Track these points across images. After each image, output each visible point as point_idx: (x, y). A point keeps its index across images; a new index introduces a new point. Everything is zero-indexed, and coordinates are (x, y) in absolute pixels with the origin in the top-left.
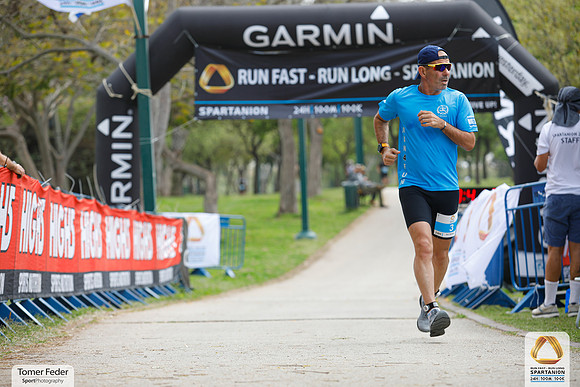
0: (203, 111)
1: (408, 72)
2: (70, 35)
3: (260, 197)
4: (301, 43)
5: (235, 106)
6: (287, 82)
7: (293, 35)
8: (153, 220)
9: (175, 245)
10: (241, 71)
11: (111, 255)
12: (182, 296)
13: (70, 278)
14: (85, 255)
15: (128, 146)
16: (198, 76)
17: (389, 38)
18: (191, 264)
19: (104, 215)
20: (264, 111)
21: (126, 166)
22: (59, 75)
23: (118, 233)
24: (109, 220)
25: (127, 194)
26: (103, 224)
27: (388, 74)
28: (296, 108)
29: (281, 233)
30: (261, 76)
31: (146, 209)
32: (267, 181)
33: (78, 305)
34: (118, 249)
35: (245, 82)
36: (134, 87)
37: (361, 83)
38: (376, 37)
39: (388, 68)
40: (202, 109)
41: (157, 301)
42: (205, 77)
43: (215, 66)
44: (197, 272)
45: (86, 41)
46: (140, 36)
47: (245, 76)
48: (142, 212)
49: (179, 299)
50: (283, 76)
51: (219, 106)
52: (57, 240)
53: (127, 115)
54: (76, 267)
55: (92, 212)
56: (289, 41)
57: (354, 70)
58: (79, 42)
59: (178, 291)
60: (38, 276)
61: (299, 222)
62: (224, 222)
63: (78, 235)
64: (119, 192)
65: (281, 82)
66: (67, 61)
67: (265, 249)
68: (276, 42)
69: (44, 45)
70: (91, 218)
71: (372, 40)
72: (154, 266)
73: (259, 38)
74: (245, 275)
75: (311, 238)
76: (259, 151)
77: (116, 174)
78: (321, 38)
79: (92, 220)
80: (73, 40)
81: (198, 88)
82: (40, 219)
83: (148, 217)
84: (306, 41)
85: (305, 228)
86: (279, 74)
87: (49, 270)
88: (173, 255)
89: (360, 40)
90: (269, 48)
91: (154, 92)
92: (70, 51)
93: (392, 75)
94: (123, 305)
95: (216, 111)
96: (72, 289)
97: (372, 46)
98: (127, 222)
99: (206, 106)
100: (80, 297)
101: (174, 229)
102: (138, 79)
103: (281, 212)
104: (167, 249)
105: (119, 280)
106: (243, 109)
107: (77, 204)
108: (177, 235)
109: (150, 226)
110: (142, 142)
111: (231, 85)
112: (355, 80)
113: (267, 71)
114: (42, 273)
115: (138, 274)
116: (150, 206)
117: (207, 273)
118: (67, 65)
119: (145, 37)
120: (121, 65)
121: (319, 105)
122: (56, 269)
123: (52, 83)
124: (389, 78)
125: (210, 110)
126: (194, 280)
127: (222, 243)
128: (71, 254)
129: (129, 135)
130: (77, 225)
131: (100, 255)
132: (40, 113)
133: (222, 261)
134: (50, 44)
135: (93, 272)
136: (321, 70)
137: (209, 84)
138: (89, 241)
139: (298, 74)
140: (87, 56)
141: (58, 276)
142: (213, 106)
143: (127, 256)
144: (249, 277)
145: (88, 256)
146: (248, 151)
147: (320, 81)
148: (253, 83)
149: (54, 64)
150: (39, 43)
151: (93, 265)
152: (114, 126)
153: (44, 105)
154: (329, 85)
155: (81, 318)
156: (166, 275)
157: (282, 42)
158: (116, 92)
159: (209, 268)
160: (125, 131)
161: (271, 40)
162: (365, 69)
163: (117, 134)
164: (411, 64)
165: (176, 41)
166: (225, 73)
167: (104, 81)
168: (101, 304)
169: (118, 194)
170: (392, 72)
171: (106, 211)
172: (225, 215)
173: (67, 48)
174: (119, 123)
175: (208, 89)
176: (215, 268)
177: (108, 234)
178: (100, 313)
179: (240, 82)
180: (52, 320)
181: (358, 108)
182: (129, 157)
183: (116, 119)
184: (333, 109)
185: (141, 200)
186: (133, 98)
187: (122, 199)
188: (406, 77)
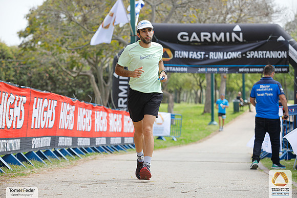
4: (202, 40)
5: (173, 67)
6: (196, 58)
7: (199, 37)
13: (88, 139)
15: (126, 83)
17: (241, 39)
20: (185, 69)
21: (125, 91)
23: (116, 120)
24: (111, 115)
25: (125, 104)
26: (108, 117)
27: (240, 55)
30: (185, 54)
35: (178, 57)
37: (228, 59)
43: (165, 49)
44: (160, 138)
47: (177, 54)
52: (81, 123)
54: (91, 135)
56: (197, 39)
57: (225, 53)
60: (70, 139)
62: (173, 116)
63: (93, 121)
64: (122, 102)
65: (193, 57)
67: (194, 129)
68: (192, 39)
70: (101, 114)
71: (233, 40)
73: (184, 37)
74: (181, 140)
77: (120, 95)
78: (211, 38)
82: (72, 115)
84: (205, 40)
85: (213, 120)
86: (192, 54)
87: (76, 136)
89: (228, 40)
90: (189, 41)
94: (114, 152)
96: (89, 144)
97: (233, 42)
98: (120, 116)
100: (93, 148)
103: (204, 112)
105: (116, 141)
106: (176, 68)
107: (93, 108)
111: (172, 57)
112: (225, 58)
113: (187, 52)
114: (72, 137)
115: (126, 138)
117: (163, 138)
119: (135, 35)
121: (209, 67)
122: (80, 136)
123: (103, 53)
128: (89, 130)
129: (126, 78)
130: (93, 117)
131: (105, 130)
132: (99, 66)
135: (101, 137)
136: (211, 53)
138: (99, 124)
139: (201, 54)
140: (118, 42)
141: (82, 139)
143: (120, 130)
145: (98, 130)
147: (210, 58)
148: (181, 57)
151: (101, 134)
154: (214, 59)
157: (194, 40)
161: (190, 39)
162: (230, 53)
164: (250, 51)
166: (169, 52)
167: (117, 54)
169: (121, 104)
171: (109, 111)
176: (167, 136)
177: (111, 121)
179: (175, 56)
181: (226, 70)
182: (126, 87)
184: (216, 70)
187: (123, 105)
188: (248, 57)
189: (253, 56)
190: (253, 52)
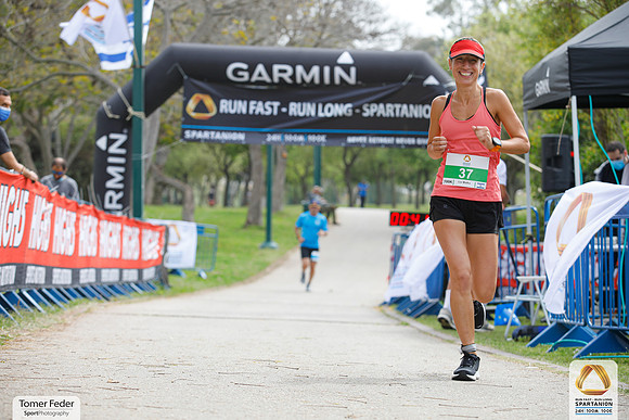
0: (188, 134)
1: (367, 110)
2: (75, 61)
3: (228, 210)
4: (276, 80)
5: (216, 131)
6: (263, 112)
7: (270, 73)
8: (141, 225)
9: (158, 247)
10: (223, 102)
11: (103, 254)
12: (161, 292)
13: (69, 272)
14: (82, 253)
15: (122, 161)
16: (185, 104)
17: (352, 80)
18: (170, 265)
19: (99, 219)
20: (241, 137)
21: (120, 178)
22: (63, 94)
23: (111, 235)
24: (104, 224)
25: (118, 202)
26: (98, 227)
27: (350, 111)
28: (269, 136)
29: (247, 242)
30: (240, 107)
31: (135, 216)
32: (235, 196)
33: (75, 296)
34: (110, 250)
35: (226, 111)
36: (130, 110)
37: (326, 118)
38: (341, 79)
39: (349, 105)
40: (187, 133)
41: (141, 296)
42: (192, 105)
43: (201, 96)
44: (174, 272)
45: (89, 67)
46: (138, 66)
47: (226, 106)
48: (132, 218)
49: (159, 295)
50: (259, 108)
51: (203, 130)
52: (60, 239)
53: (122, 133)
54: (73, 263)
55: (90, 217)
56: (266, 78)
57: (320, 106)
58: (83, 67)
59: (158, 288)
60: (43, 270)
61: (263, 234)
62: (200, 230)
63: (77, 236)
64: (112, 199)
65: (257, 113)
66: (70, 84)
67: (233, 255)
68: (255, 78)
69: (52, 69)
70: (88, 221)
71: (337, 81)
72: (139, 265)
73: (240, 73)
74: (215, 277)
75: (273, 248)
76: (230, 170)
77: (110, 184)
78: (293, 77)
79: (90, 223)
80: (77, 66)
81: (185, 114)
82: (47, 221)
83: (137, 223)
84: (281, 79)
85: (268, 239)
86: (256, 105)
87: (51, 264)
88: (156, 256)
89: (327, 80)
90: (249, 82)
91: (147, 115)
92: (74, 75)
93: (354, 112)
94: (112, 298)
95: (200, 135)
96: (69, 282)
97: (337, 86)
98: (119, 226)
99: (192, 129)
100: (77, 289)
101: (157, 235)
102: (134, 103)
103: (248, 224)
104: (151, 252)
105: (110, 276)
106: (223, 134)
107: (77, 209)
108: (160, 239)
109: (137, 230)
110: (134, 157)
111: (214, 113)
112: (321, 114)
113: (245, 102)
114: (46, 267)
115: (125, 272)
116: (138, 213)
117: (183, 274)
118: (71, 87)
119: (141, 67)
120: (120, 91)
121: (288, 134)
122: (58, 264)
123: (56, 101)
124: (350, 114)
125: (194, 133)
126: (172, 279)
127: (198, 248)
128: (70, 252)
129: (123, 151)
130: (77, 227)
131: (94, 254)
132: (44, 127)
133: (197, 264)
134: (58, 68)
135: (88, 268)
136: (292, 104)
137: (195, 111)
138: (86, 242)
139: (272, 107)
140: (88, 80)
141: (59, 270)
142: (198, 130)
143: (117, 256)
144: (219, 279)
145: (84, 254)
146: (220, 169)
147: (290, 114)
148: (232, 112)
149: (60, 85)
150: (47, 67)
151: (88, 262)
152: (110, 142)
153: (48, 120)
154: (298, 117)
155: (77, 307)
156: (149, 274)
157: (260, 79)
158: (114, 113)
159: (184, 269)
160: (120, 147)
161: (251, 76)
162: (329, 105)
163: (113, 149)
164: (370, 103)
165: (169, 71)
166: (209, 102)
167: (104, 104)
168: (93, 296)
169: (111, 201)
170: (353, 109)
171: (102, 216)
172: (201, 224)
173: (72, 72)
174: (115, 141)
175: (193, 115)
176: (189, 269)
177: (102, 236)
178: (93, 304)
179: (221, 111)
180: (53, 308)
181: (322, 138)
182: (122, 170)
183: (113, 136)
184: (301, 138)
185: (130, 208)
186: (128, 118)
187: (114, 206)
188: (365, 115)
189: (375, 114)
190: (375, 105)
